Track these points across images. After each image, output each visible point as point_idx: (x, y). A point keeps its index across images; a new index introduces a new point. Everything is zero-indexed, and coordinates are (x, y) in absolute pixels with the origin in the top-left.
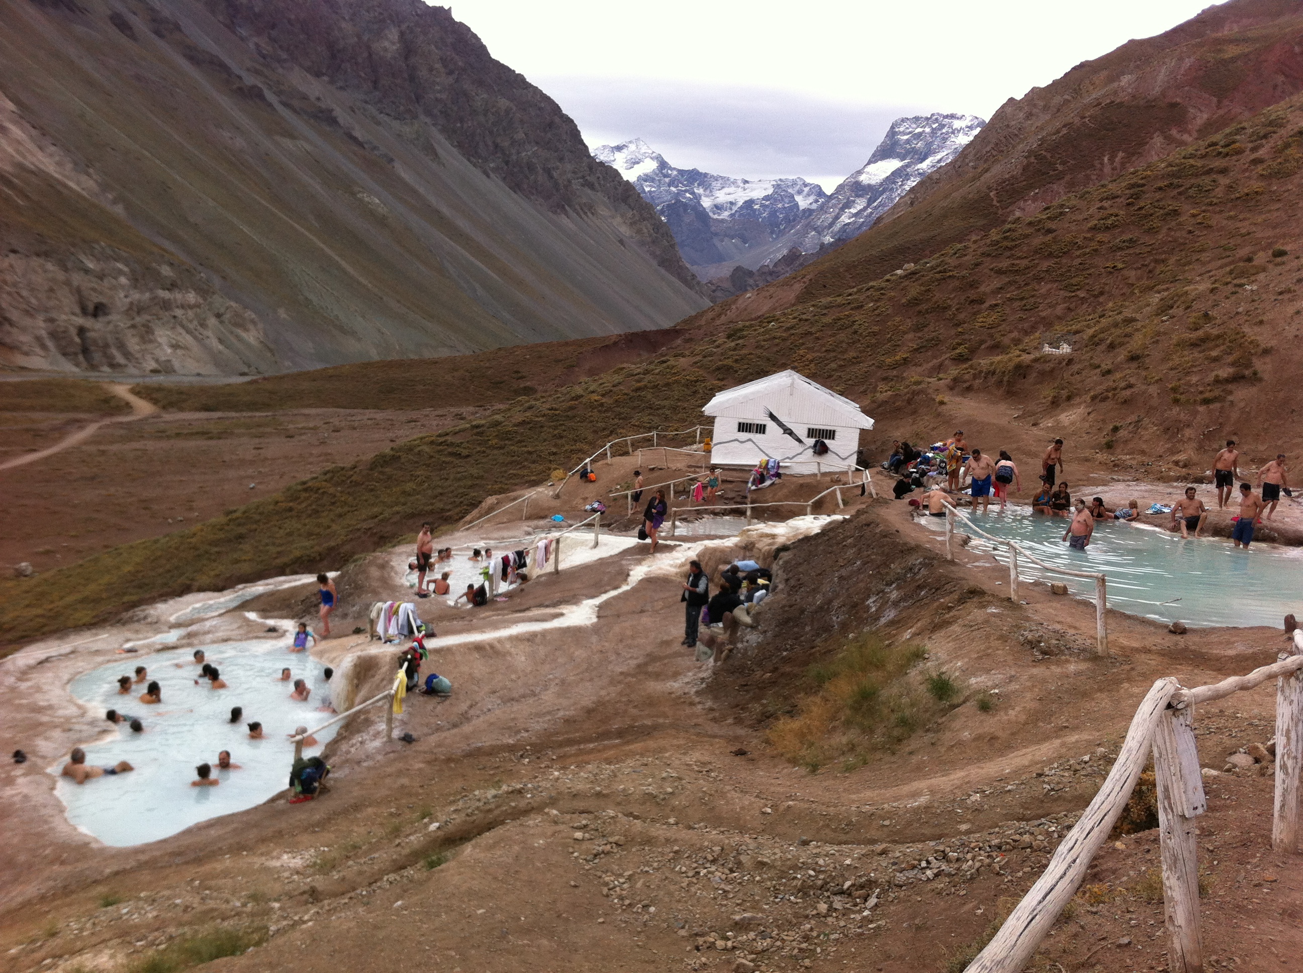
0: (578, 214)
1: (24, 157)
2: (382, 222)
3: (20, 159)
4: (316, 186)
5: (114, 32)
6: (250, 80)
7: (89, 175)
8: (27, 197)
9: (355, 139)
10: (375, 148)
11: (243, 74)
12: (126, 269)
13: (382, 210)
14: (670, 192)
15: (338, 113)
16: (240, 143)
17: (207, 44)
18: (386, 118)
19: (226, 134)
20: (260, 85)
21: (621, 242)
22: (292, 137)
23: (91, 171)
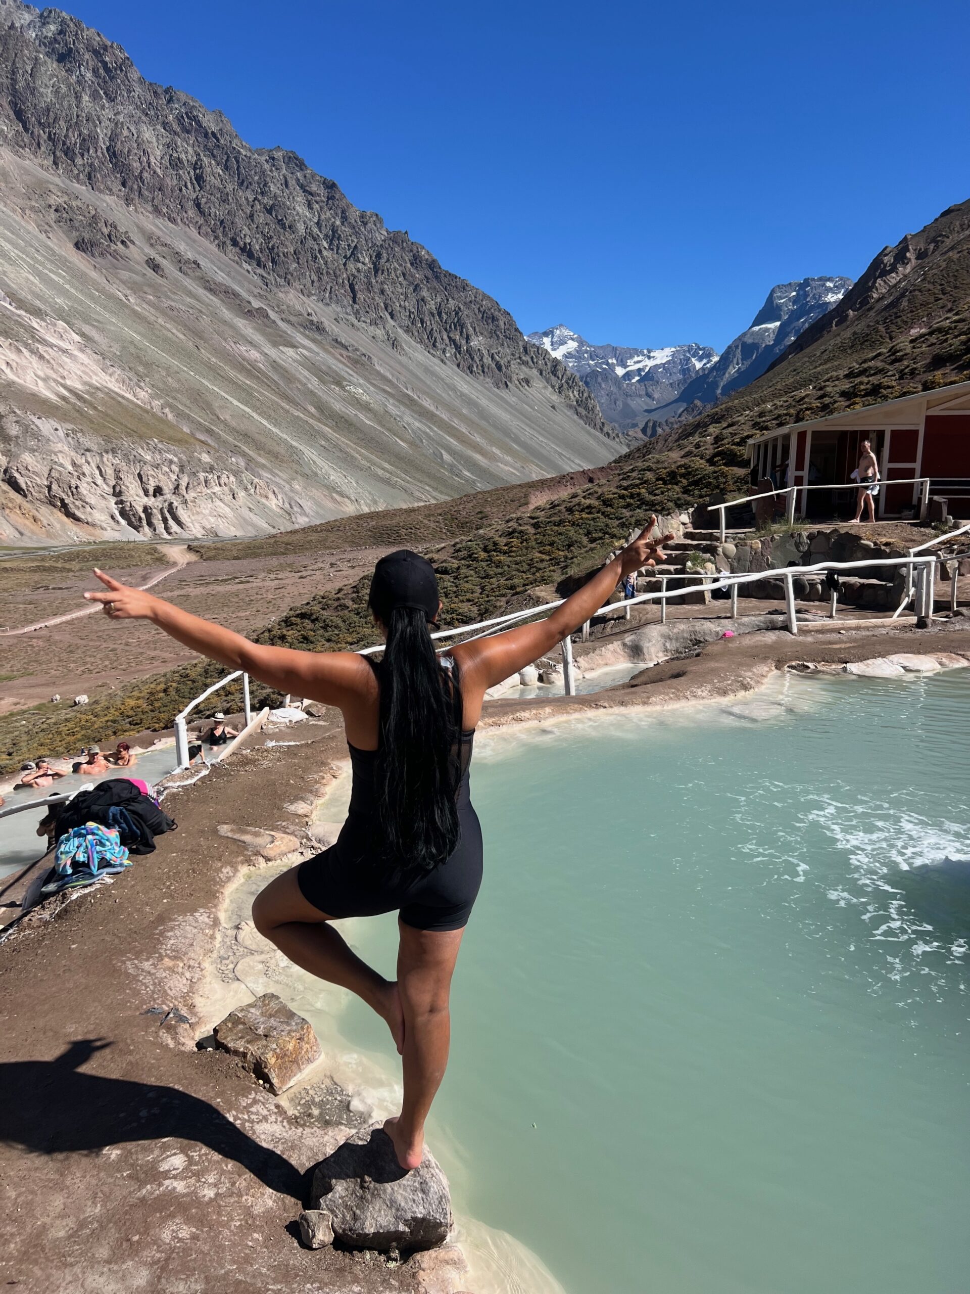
0: (517, 387)
1: (91, 377)
2: (365, 407)
3: (88, 379)
4: (314, 383)
5: (150, 272)
6: (256, 304)
7: (141, 388)
8: (95, 408)
9: (341, 344)
10: (357, 350)
11: (251, 299)
12: (175, 459)
13: (365, 398)
14: (589, 365)
15: (328, 324)
16: (254, 354)
17: (221, 277)
18: (364, 325)
19: (243, 349)
20: (265, 307)
21: (553, 407)
22: (293, 346)
23: (142, 384)
